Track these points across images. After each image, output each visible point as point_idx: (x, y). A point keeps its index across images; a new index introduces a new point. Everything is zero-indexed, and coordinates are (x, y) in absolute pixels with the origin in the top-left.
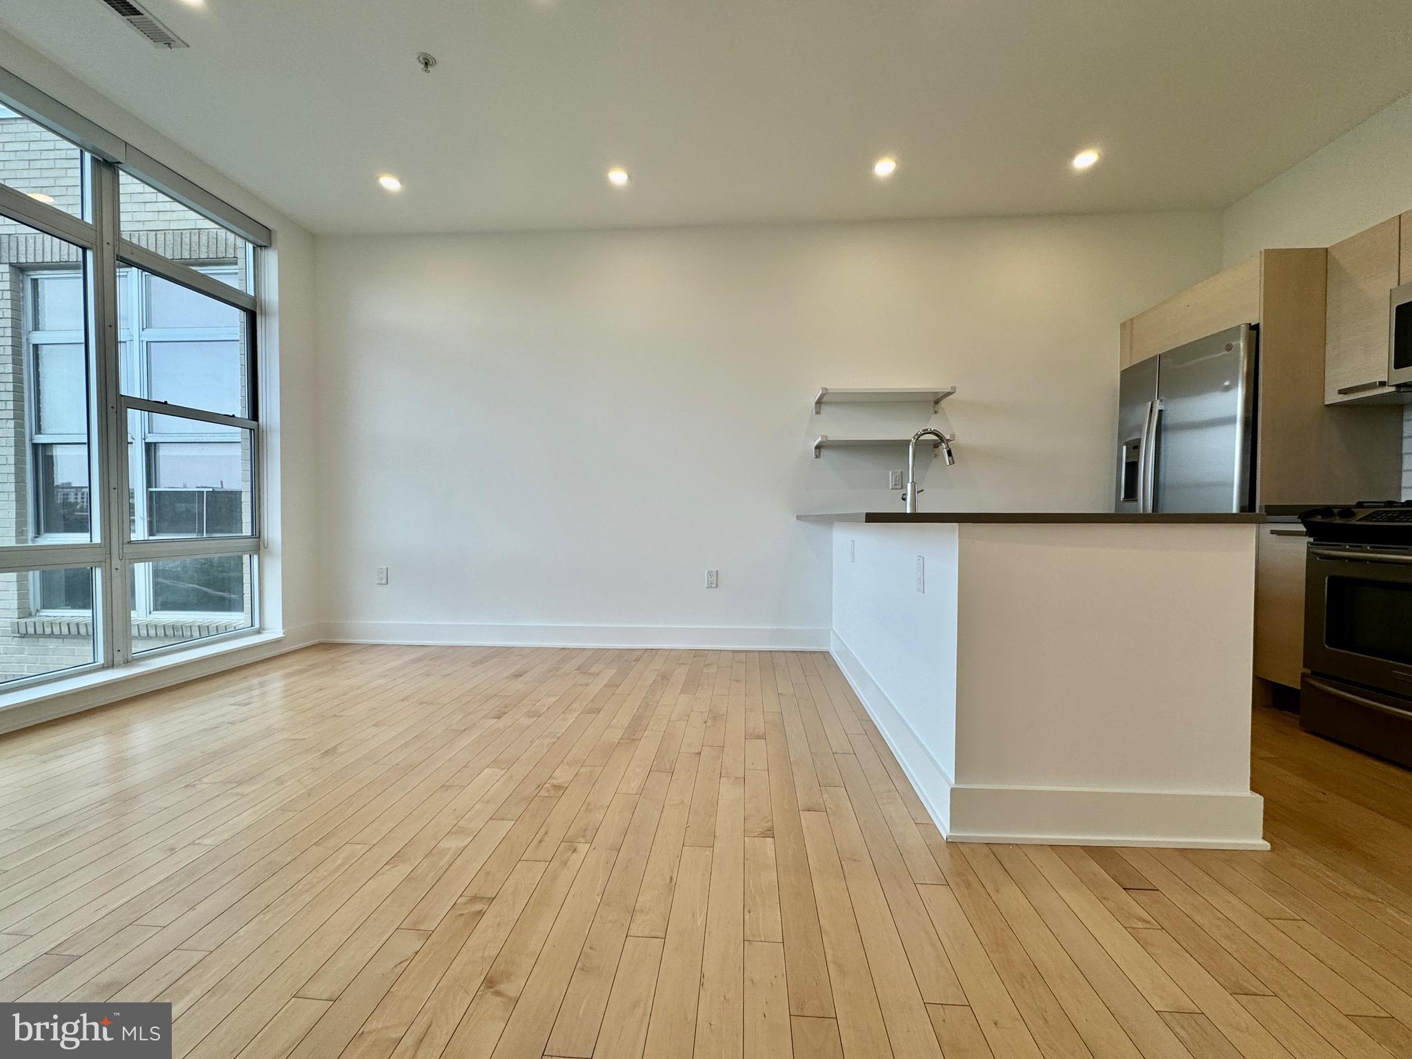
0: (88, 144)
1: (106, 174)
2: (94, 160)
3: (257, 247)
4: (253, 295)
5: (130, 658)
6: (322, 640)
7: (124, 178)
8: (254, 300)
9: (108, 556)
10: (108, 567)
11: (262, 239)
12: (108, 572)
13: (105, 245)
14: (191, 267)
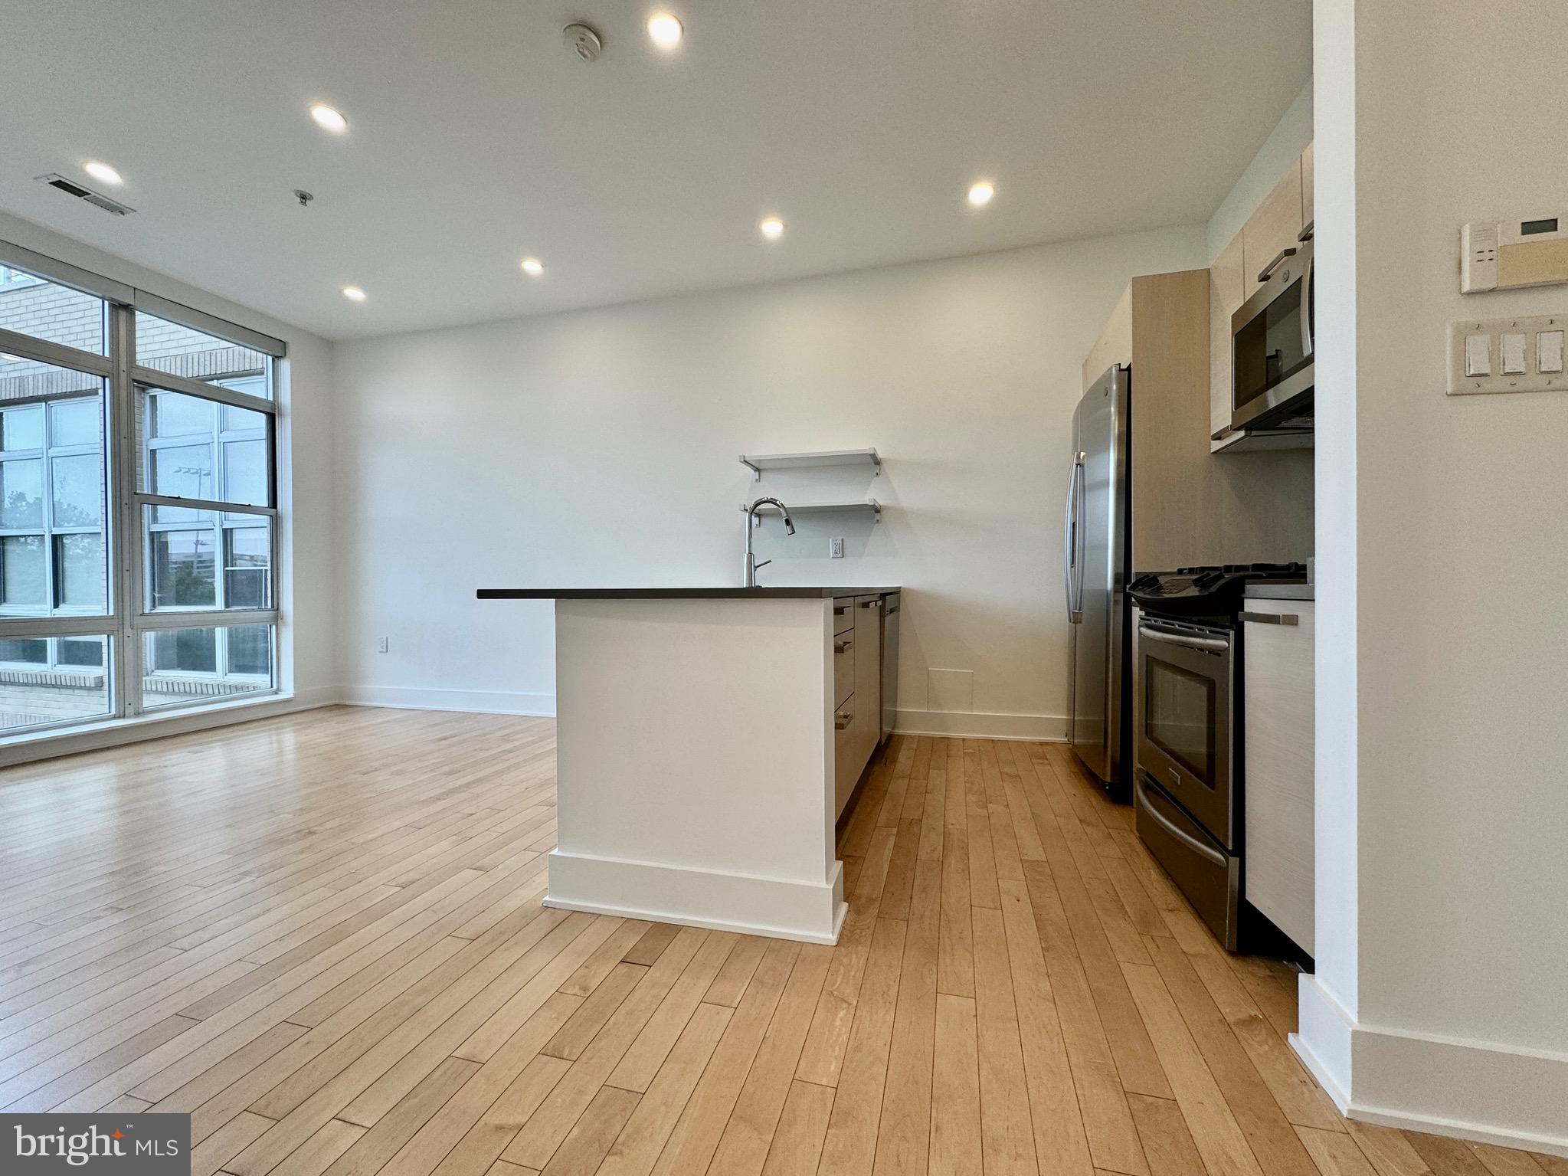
0: (107, 295)
1: (123, 315)
2: (112, 306)
3: (276, 358)
4: (272, 399)
5: (141, 711)
6: (337, 702)
7: (139, 316)
8: (274, 404)
9: (121, 627)
10: (121, 635)
11: (278, 350)
12: (121, 640)
13: (121, 372)
14: (210, 383)
